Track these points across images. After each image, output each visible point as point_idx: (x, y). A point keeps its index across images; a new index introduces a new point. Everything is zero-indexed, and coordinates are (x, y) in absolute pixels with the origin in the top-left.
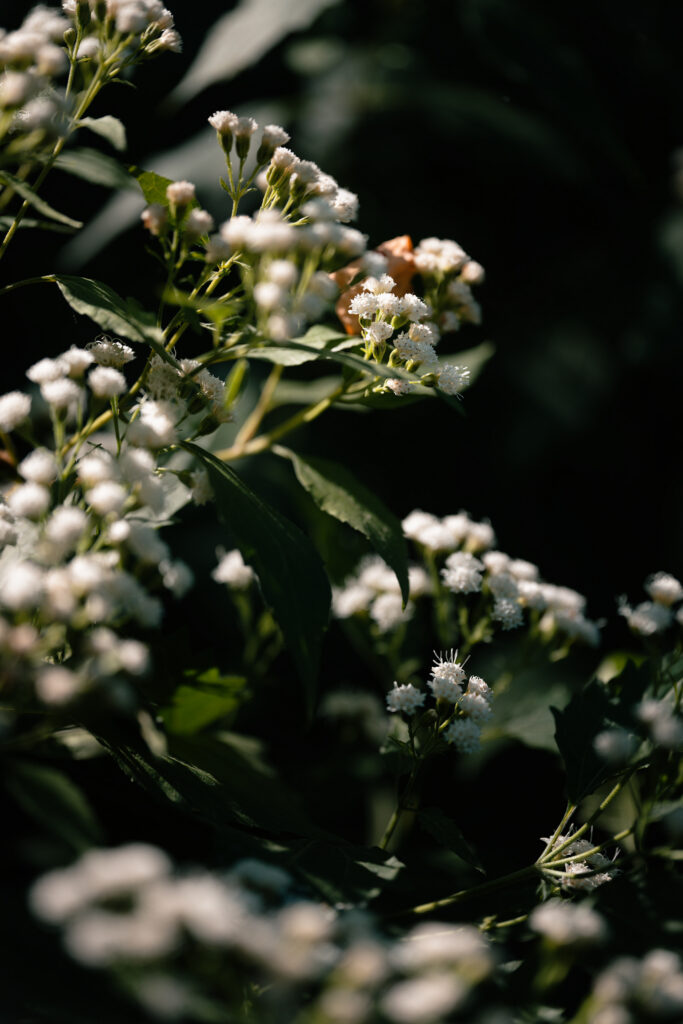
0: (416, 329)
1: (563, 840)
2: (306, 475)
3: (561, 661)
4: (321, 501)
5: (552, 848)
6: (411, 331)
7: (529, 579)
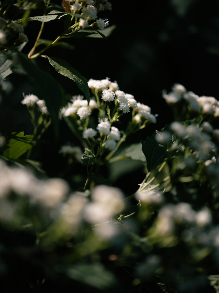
0: (89, 7)
1: (146, 184)
2: (52, 63)
3: (143, 129)
4: (58, 70)
5: (142, 187)
6: (88, 8)
7: (131, 98)
